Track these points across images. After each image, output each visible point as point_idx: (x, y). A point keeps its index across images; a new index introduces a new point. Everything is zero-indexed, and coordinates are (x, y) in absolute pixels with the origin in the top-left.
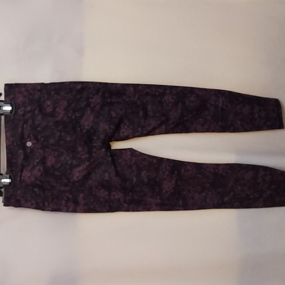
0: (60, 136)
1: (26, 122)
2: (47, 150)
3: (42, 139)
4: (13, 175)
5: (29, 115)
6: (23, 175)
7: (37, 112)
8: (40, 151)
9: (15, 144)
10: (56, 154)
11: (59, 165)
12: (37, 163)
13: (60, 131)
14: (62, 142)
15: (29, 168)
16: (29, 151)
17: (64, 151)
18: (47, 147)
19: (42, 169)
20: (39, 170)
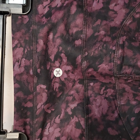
0: (123, 58)
1: (53, 28)
2: (92, 84)
3: (85, 64)
4: (25, 133)
5: (60, 15)
6: (46, 133)
7: (74, 9)
8: (78, 86)
9: (31, 72)
10: (110, 92)
11: (116, 115)
12: (74, 110)
13: (123, 46)
14: (128, 70)
15: (58, 120)
16: (57, 86)
17: (128, 88)
18: (92, 78)
19: (82, 123)
20: (78, 125)
